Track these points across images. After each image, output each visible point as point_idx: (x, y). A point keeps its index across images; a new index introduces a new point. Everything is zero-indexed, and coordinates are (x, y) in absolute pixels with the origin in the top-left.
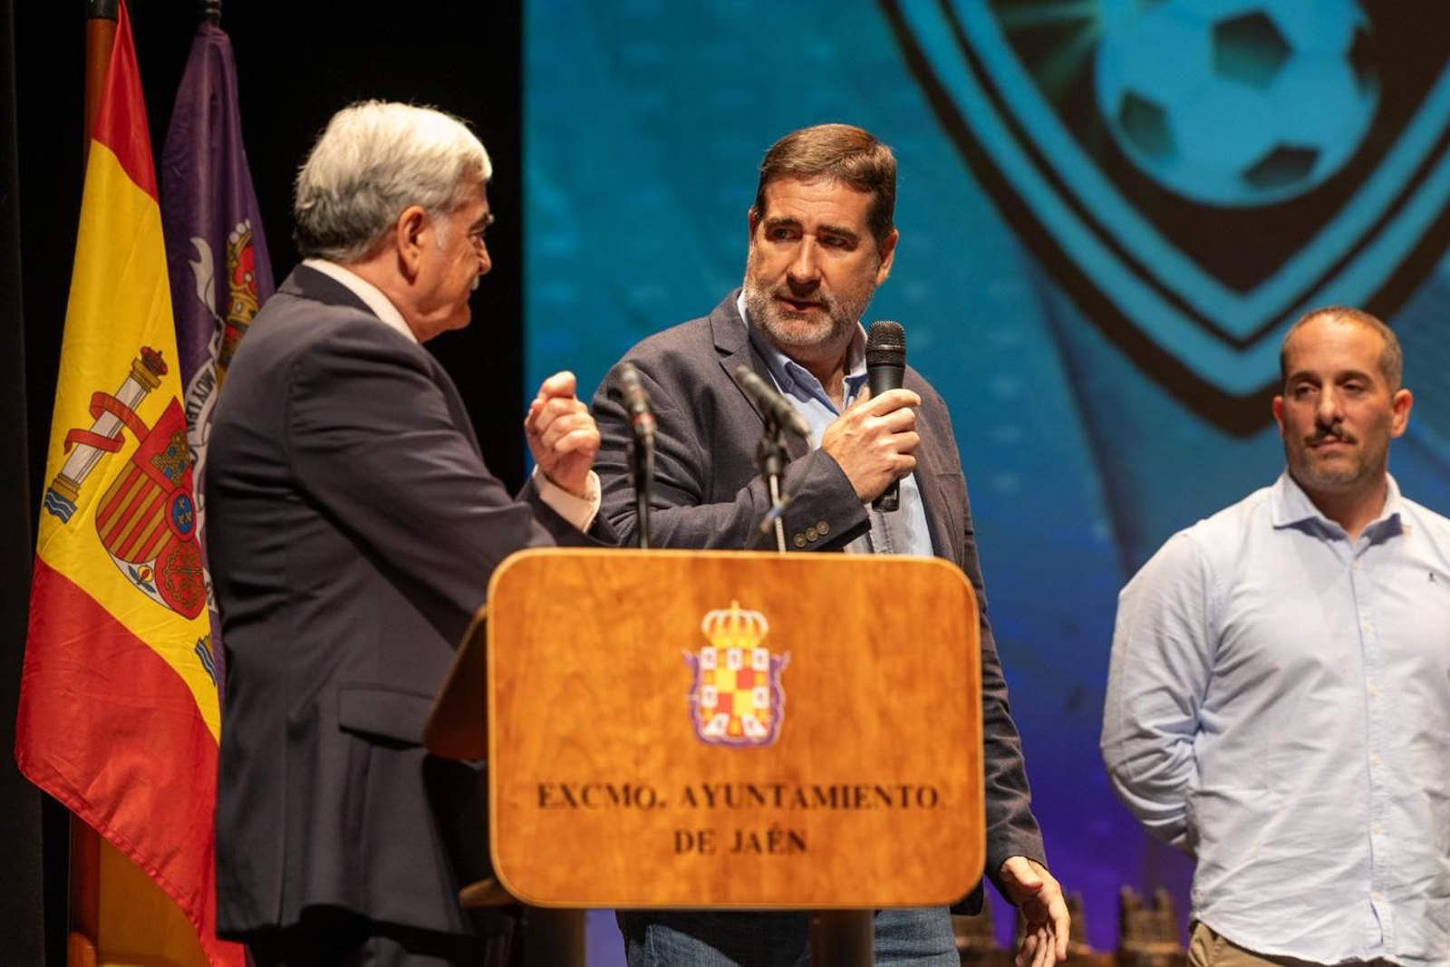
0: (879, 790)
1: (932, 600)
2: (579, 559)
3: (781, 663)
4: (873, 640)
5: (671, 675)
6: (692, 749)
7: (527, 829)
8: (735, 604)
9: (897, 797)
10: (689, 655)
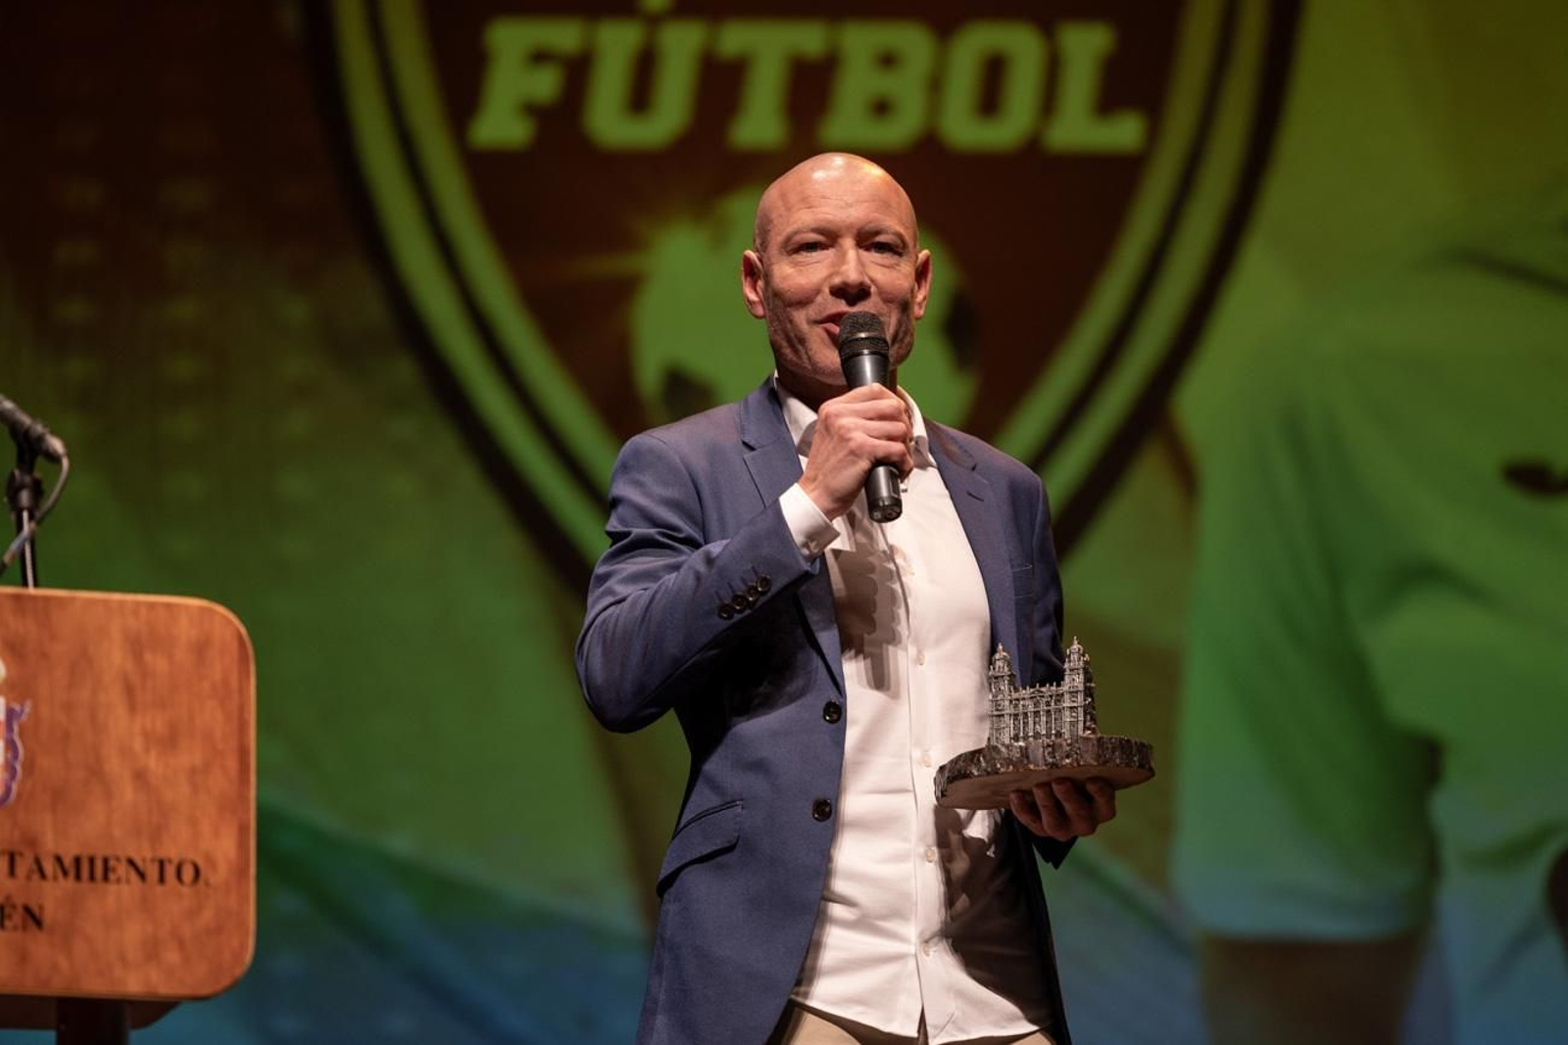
0: (131, 862)
1: (201, 649)
3: (22, 711)
4: (129, 691)
9: (153, 872)
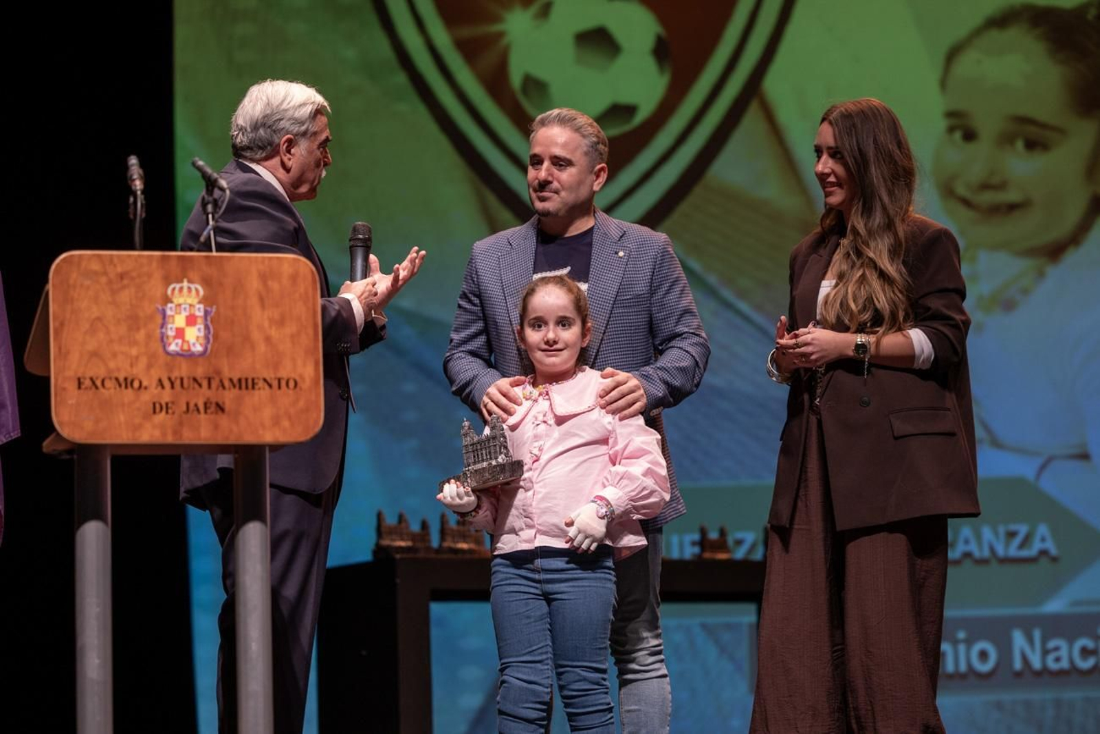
0: (265, 380)
1: (294, 278)
2: (99, 256)
3: (211, 312)
4: (261, 300)
5: (151, 318)
6: (162, 358)
7: (71, 401)
8: (185, 280)
9: (275, 384)
10: (160, 308)
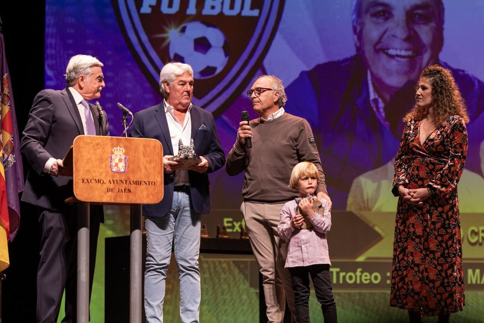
0: (144, 182)
1: (155, 147)
3: (127, 158)
4: (144, 154)
5: (107, 159)
6: (111, 173)
7: (80, 187)
8: (119, 147)
9: (148, 183)
10: (110, 156)
